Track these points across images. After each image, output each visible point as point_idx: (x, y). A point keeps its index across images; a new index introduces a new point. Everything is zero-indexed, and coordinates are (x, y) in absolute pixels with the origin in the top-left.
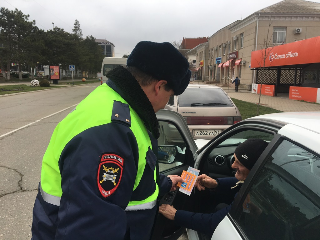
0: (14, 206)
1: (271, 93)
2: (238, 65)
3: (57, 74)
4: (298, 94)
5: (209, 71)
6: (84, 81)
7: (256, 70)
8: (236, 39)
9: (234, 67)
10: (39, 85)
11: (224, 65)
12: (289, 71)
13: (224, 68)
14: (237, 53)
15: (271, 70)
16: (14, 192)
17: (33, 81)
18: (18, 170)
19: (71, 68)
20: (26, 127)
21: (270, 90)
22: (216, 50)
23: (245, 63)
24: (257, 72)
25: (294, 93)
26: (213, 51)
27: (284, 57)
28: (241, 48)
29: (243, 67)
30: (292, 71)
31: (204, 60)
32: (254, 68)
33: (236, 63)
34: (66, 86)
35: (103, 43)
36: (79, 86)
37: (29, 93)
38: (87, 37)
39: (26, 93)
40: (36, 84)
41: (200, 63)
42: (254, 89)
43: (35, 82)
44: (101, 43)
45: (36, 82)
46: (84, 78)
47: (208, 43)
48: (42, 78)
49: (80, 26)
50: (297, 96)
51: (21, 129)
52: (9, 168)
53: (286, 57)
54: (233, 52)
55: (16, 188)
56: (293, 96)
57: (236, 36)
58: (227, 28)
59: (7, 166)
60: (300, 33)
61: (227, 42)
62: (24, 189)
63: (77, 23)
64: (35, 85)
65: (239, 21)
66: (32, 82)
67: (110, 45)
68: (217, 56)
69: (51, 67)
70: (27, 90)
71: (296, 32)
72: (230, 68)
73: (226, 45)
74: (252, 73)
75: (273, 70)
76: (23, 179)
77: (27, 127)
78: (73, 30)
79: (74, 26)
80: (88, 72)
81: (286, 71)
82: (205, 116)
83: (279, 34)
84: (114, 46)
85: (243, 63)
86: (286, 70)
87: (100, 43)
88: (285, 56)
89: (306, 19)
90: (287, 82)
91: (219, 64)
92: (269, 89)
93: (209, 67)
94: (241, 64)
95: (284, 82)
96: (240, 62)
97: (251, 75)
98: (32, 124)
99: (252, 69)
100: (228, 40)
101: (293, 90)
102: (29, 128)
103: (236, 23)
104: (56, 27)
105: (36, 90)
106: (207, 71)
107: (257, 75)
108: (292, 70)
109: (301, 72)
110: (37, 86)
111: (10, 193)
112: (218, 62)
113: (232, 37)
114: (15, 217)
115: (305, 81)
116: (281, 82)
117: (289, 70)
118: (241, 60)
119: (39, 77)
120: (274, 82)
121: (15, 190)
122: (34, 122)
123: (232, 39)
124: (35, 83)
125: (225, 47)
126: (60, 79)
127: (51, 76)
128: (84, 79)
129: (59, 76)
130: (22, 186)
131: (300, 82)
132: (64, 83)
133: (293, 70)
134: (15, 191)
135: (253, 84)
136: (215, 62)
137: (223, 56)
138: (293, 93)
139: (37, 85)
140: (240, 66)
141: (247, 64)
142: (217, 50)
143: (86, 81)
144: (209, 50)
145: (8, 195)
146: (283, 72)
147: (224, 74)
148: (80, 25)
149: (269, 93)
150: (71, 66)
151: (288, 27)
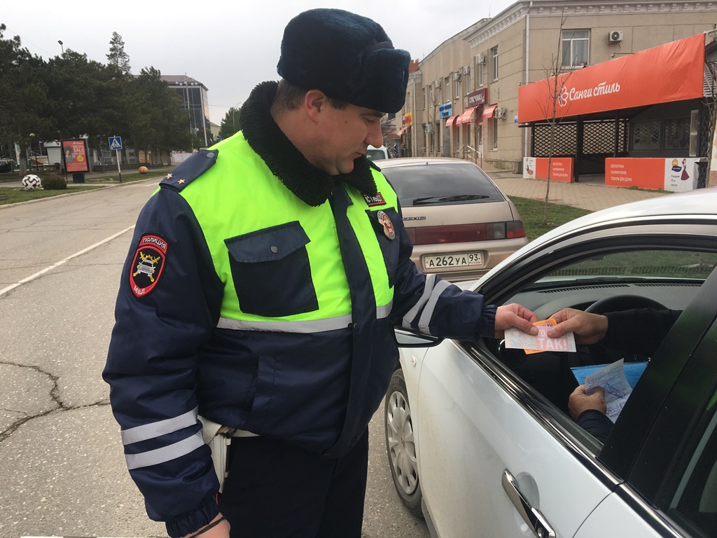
0: (56, 440)
1: (566, 175)
2: (489, 119)
3: (81, 159)
4: (625, 173)
5: (425, 136)
6: (143, 173)
7: (530, 128)
8: (482, 60)
9: (481, 124)
10: (41, 186)
11: (458, 119)
12: (600, 126)
13: (459, 127)
14: (485, 92)
15: (561, 125)
16: (46, 413)
17: (26, 178)
18: (43, 368)
19: (113, 145)
20: (35, 279)
21: (563, 170)
22: (438, 88)
23: (504, 114)
24: (533, 132)
25: (616, 172)
26: (433, 89)
27: (591, 96)
28: (495, 80)
29: (502, 123)
30: (606, 125)
31: (413, 111)
32: (524, 123)
33: (484, 113)
34: (104, 186)
35: (181, 84)
36: (135, 183)
37: (23, 204)
38: (142, 70)
39: (16, 205)
40: (35, 185)
41: (404, 119)
42: (528, 170)
43: (31, 180)
44: (177, 83)
45: (34, 180)
46: (143, 165)
47: (419, 72)
48: (46, 171)
49: (124, 45)
50: (622, 179)
51: (25, 283)
52: (20, 366)
53: (595, 95)
54: (477, 90)
55: (48, 404)
56: (614, 179)
57: (482, 54)
58: (461, 37)
59: (15, 360)
60: (620, 41)
61: (463, 68)
62: (67, 406)
63: (116, 40)
64: (33, 188)
65: (485, 20)
66: (25, 181)
67: (198, 87)
68: (441, 101)
69: (66, 144)
70: (17, 200)
71: (611, 39)
72: (472, 126)
73: (460, 76)
74: (520, 134)
75: (567, 125)
76: (60, 386)
77: (40, 277)
78: (108, 56)
79: (111, 46)
80: (150, 152)
81: (595, 126)
82: (445, 224)
83: (574, 46)
84: (206, 90)
85: (499, 114)
86: (595, 123)
87: (175, 85)
88: (592, 93)
89: (632, 10)
90: (597, 149)
91: (447, 119)
92: (562, 167)
93: (424, 126)
94: (496, 117)
95: (591, 149)
96: (494, 111)
97: (520, 139)
98: (49, 271)
99: (521, 125)
100: (464, 63)
101: (612, 166)
102: (42, 280)
103: (479, 26)
104: (68, 51)
105: (37, 198)
106: (422, 137)
107: (534, 137)
108: (606, 123)
109: (625, 126)
110: (38, 190)
111: (38, 415)
112: (444, 114)
113: (472, 57)
114: (63, 461)
115: (636, 147)
116: (586, 150)
117: (601, 123)
118: (496, 107)
119: (37, 169)
120: (569, 151)
121: (47, 408)
122: (52, 267)
123: (473, 62)
124: (31, 182)
125: (459, 79)
126: (88, 171)
127: (68, 164)
128: (144, 168)
129: (85, 163)
130: (61, 399)
131: (625, 148)
132: (98, 180)
133: (609, 122)
134: (48, 410)
135: (525, 158)
136: (439, 116)
137: (455, 102)
138: (613, 172)
139: (37, 187)
140: (493, 121)
141: (509, 114)
142: (440, 87)
143: (148, 172)
144: (424, 89)
145: (34, 419)
146: (589, 129)
147: (458, 141)
148: (123, 43)
149: (561, 175)
150: (112, 140)
151: (592, 30)
